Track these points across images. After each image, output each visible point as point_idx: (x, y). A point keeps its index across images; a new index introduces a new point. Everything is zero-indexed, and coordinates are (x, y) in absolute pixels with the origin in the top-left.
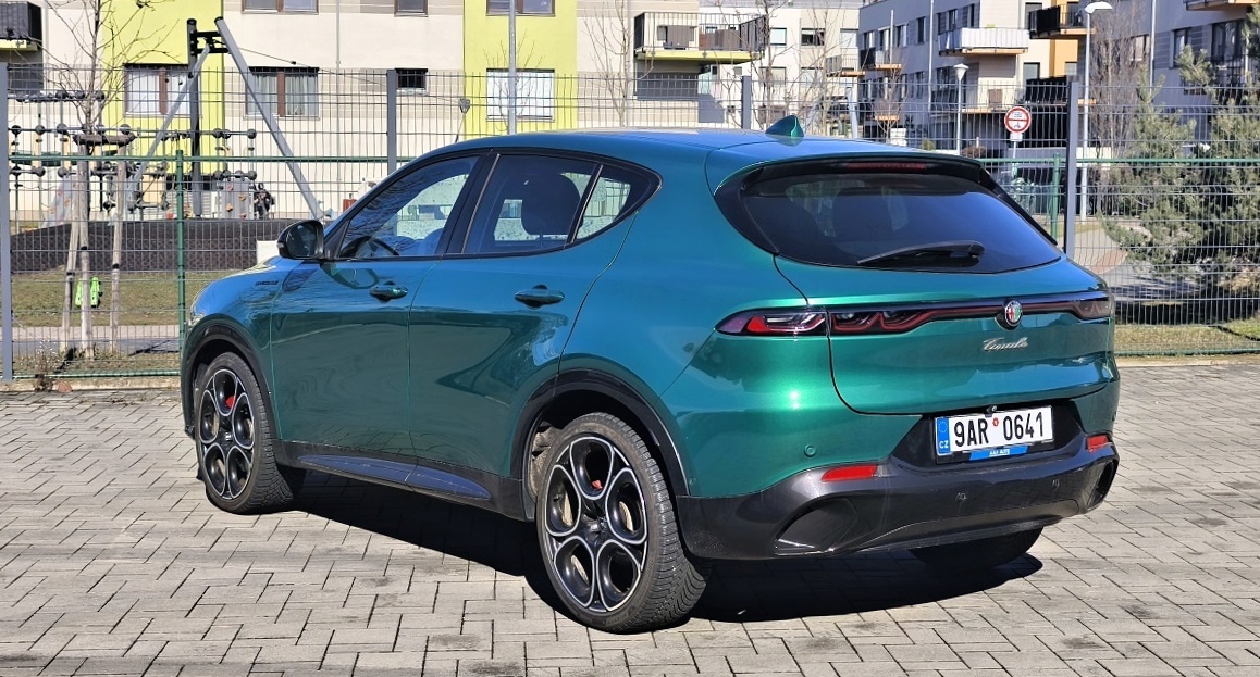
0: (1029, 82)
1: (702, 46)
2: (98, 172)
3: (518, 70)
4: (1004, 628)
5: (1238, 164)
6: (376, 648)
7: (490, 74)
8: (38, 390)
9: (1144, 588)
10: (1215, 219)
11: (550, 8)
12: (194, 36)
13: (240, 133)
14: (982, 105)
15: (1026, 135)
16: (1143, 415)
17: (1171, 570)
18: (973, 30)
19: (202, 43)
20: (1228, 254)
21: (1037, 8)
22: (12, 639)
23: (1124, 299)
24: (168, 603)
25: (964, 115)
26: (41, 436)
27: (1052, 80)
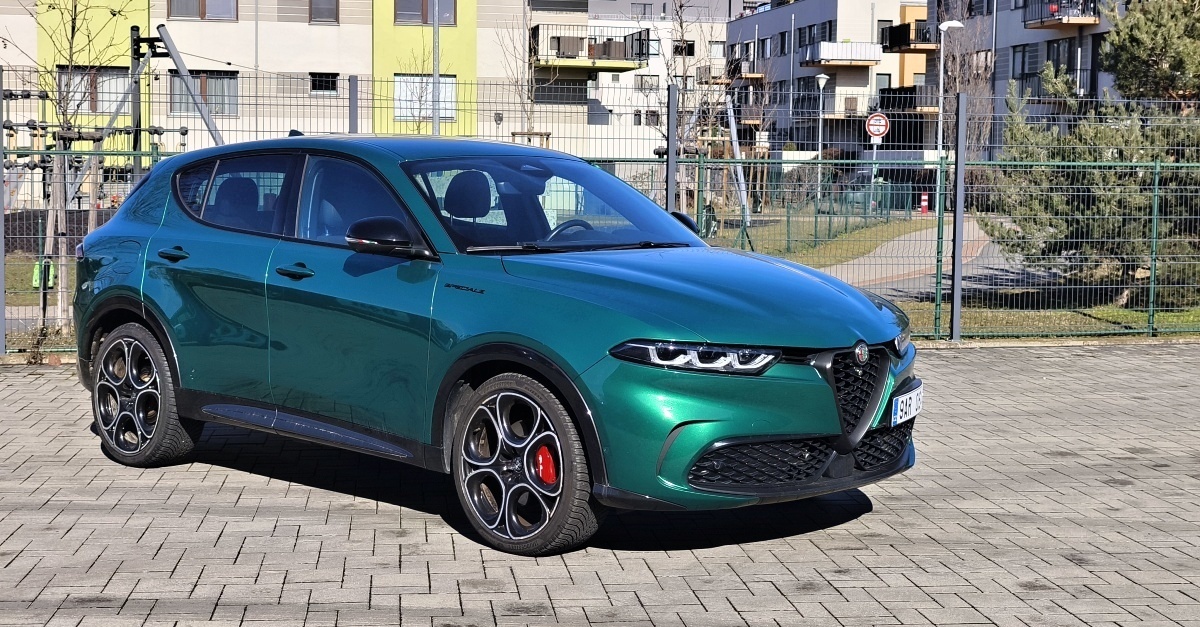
0: (883, 91)
1: (591, 56)
2: (42, 165)
3: (441, 76)
4: (964, 572)
5: (1100, 167)
6: (414, 590)
7: (397, 78)
8: (31, 363)
9: (1078, 538)
10: (1079, 217)
11: (452, 20)
12: (137, 42)
13: (173, 131)
14: (839, 112)
15: (886, 138)
16: (1035, 388)
17: (1094, 523)
18: (831, 44)
19: (144, 48)
20: (1092, 247)
21: (888, 25)
22: (84, 583)
23: (979, 286)
24: (212, 552)
25: (825, 120)
26: (48, 405)
27: (902, 89)
